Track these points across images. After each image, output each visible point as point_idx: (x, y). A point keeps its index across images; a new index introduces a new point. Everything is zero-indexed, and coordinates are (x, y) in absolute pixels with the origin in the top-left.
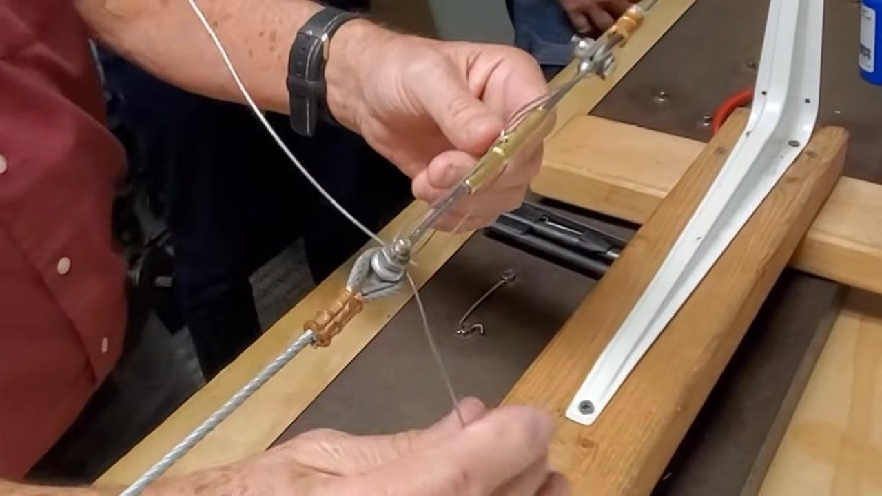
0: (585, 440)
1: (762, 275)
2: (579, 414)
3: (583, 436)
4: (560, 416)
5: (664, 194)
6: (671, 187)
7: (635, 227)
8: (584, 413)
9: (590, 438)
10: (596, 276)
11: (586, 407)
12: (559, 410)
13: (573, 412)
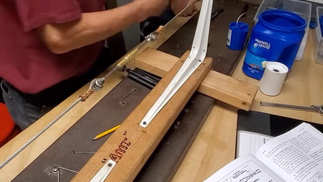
1: (189, 93)
2: (143, 125)
3: (144, 130)
4: (138, 125)
5: (168, 71)
6: (170, 69)
10: (151, 89)
11: (145, 123)
12: (138, 123)
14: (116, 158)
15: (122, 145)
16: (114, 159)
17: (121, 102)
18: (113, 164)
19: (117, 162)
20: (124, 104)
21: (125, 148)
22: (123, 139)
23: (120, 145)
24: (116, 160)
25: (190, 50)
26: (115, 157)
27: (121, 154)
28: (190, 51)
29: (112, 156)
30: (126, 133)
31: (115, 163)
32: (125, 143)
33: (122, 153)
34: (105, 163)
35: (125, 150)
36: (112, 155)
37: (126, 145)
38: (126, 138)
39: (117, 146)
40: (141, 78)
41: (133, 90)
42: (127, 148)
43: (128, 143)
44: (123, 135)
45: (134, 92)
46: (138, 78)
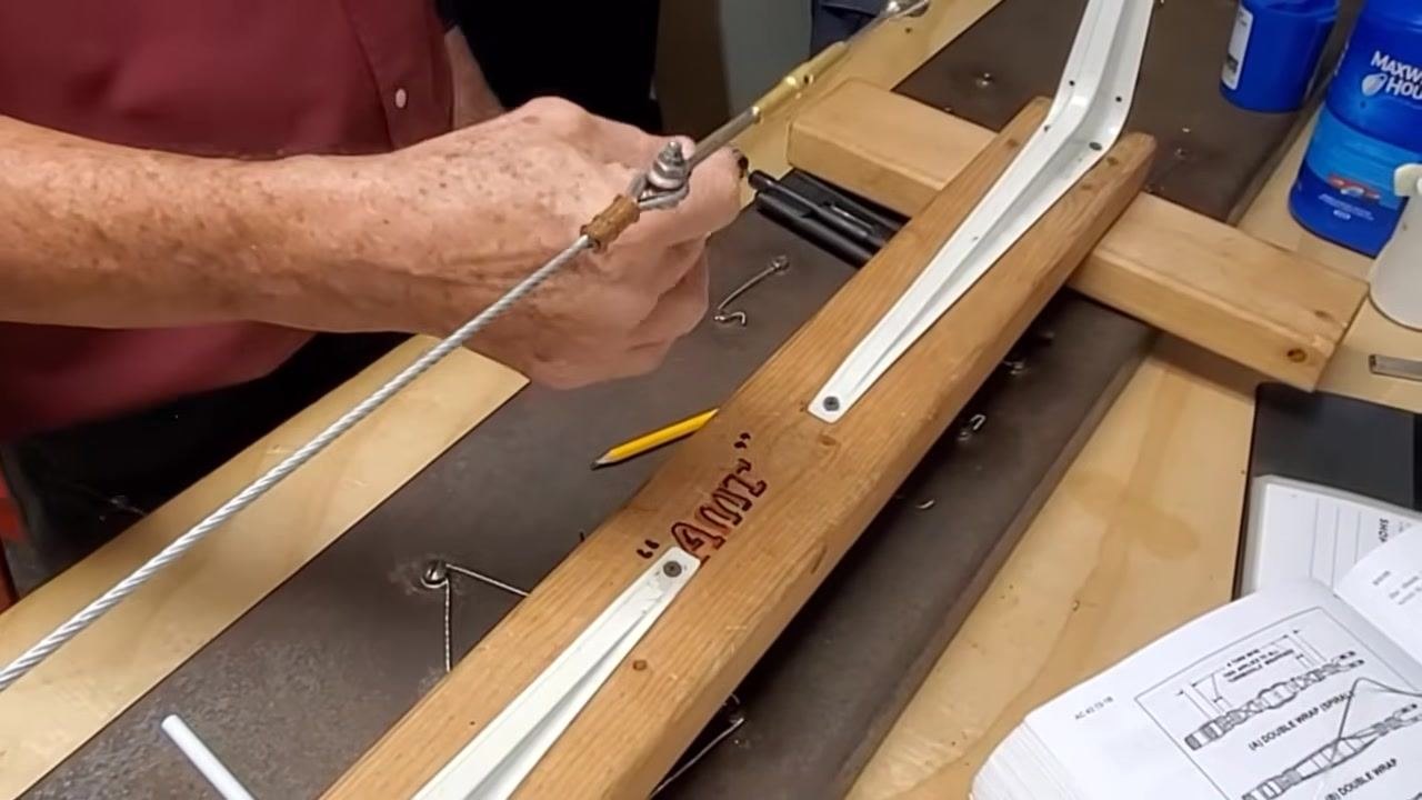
0: (827, 437)
1: (1038, 288)
2: (823, 409)
3: (826, 433)
4: (802, 410)
5: (940, 186)
6: (949, 179)
7: (902, 220)
8: (828, 409)
9: (832, 436)
10: (858, 264)
11: (831, 403)
12: (802, 403)
13: (817, 407)
14: (701, 543)
15: (730, 489)
16: (689, 547)
17: (723, 314)
18: (686, 568)
19: (704, 561)
20: (736, 321)
21: (742, 503)
22: (733, 465)
23: (720, 489)
24: (701, 551)
25: (1052, 95)
26: (697, 540)
27: (723, 526)
28: (1048, 100)
29: (685, 532)
30: (746, 441)
31: (697, 562)
32: (741, 482)
33: (729, 523)
34: (653, 558)
35: (742, 513)
36: (683, 527)
37: (747, 490)
38: (749, 460)
39: (706, 491)
40: (813, 215)
41: (777, 265)
42: (747, 505)
43: (753, 482)
44: (734, 448)
45: (781, 273)
46: (802, 214)
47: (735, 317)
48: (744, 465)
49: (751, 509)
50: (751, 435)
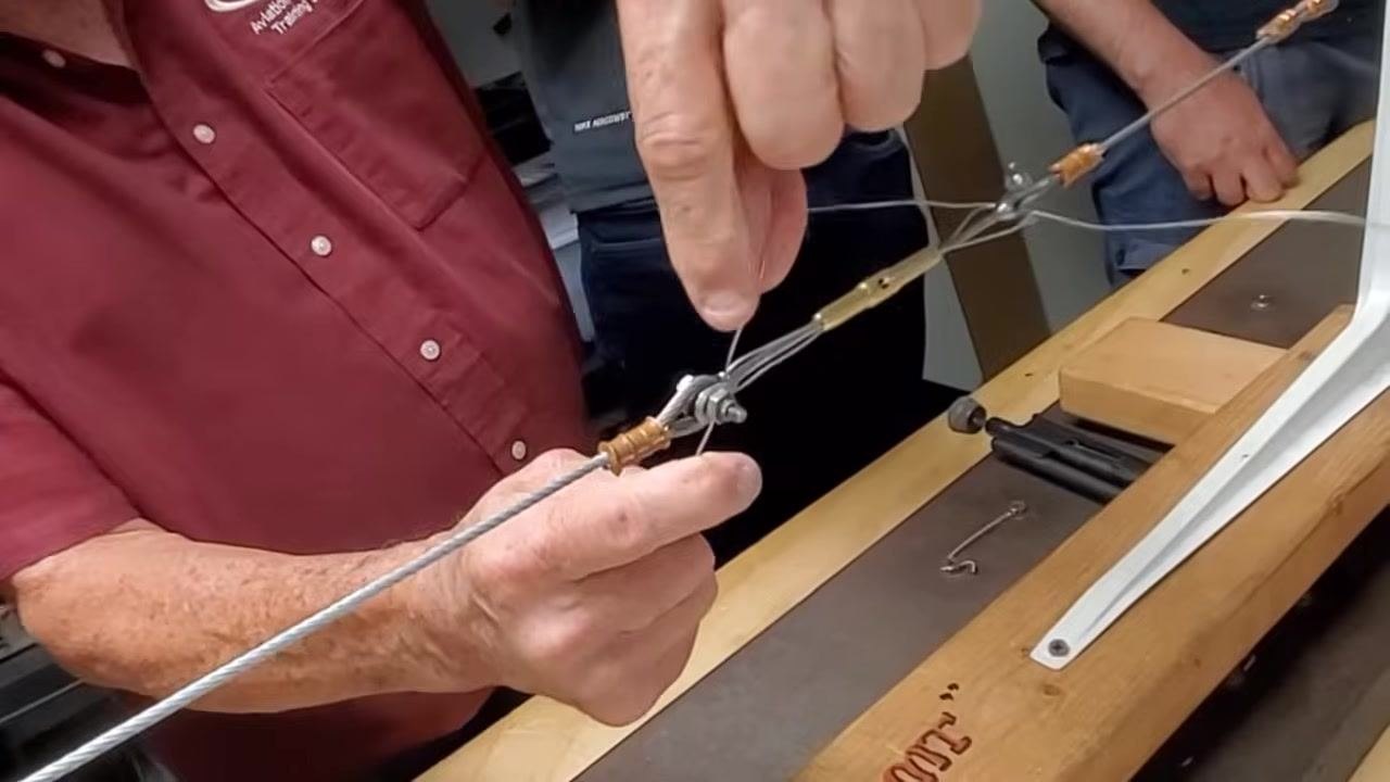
0: (1050, 686)
2: (1047, 654)
3: (1049, 682)
4: (1024, 656)
5: (1213, 410)
6: (1225, 400)
7: (1164, 448)
8: (1054, 654)
9: (1057, 685)
10: (1103, 500)
11: (1058, 648)
12: (1023, 650)
13: (1041, 653)
15: (928, 746)
17: (951, 563)
20: (966, 570)
21: (940, 762)
22: (939, 717)
23: (917, 746)
28: (1349, 306)
30: (953, 693)
32: (942, 738)
35: (939, 774)
37: (948, 747)
38: (953, 713)
39: (899, 749)
40: (1054, 455)
41: (1014, 510)
42: (947, 763)
43: (956, 737)
44: (941, 700)
45: (1019, 518)
46: (1039, 455)
47: (964, 567)
48: (950, 719)
49: (950, 769)
50: (961, 687)
